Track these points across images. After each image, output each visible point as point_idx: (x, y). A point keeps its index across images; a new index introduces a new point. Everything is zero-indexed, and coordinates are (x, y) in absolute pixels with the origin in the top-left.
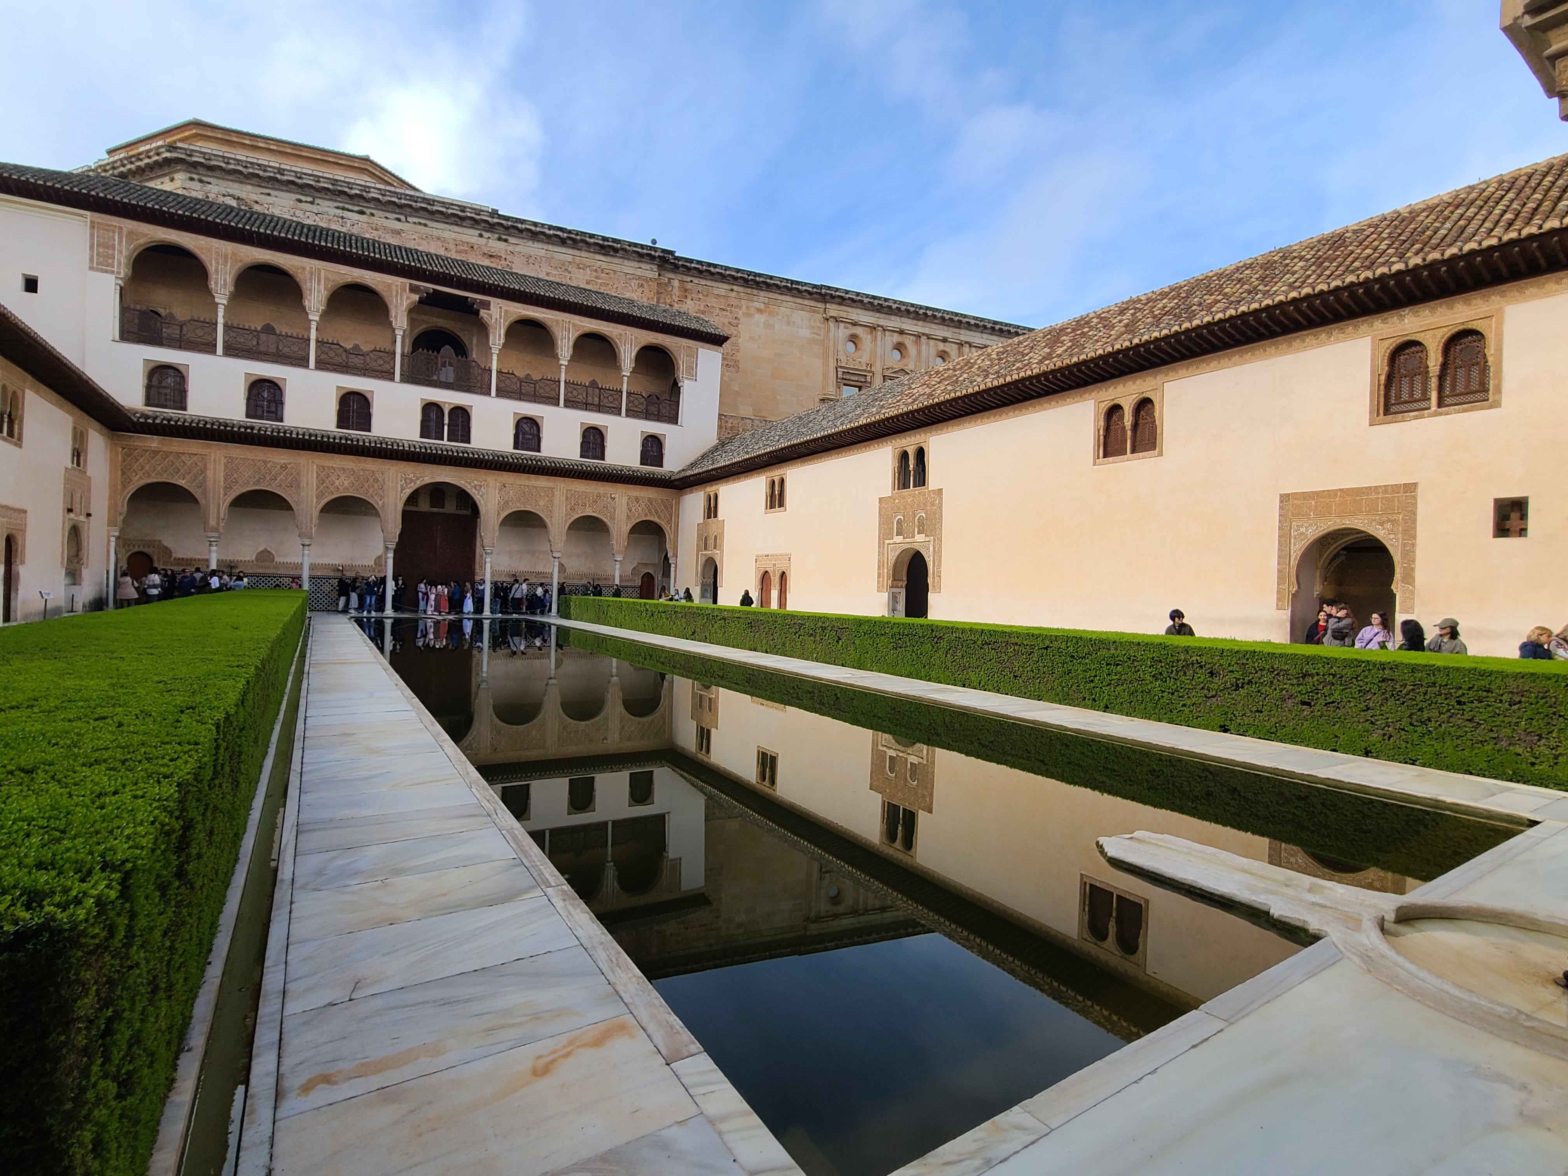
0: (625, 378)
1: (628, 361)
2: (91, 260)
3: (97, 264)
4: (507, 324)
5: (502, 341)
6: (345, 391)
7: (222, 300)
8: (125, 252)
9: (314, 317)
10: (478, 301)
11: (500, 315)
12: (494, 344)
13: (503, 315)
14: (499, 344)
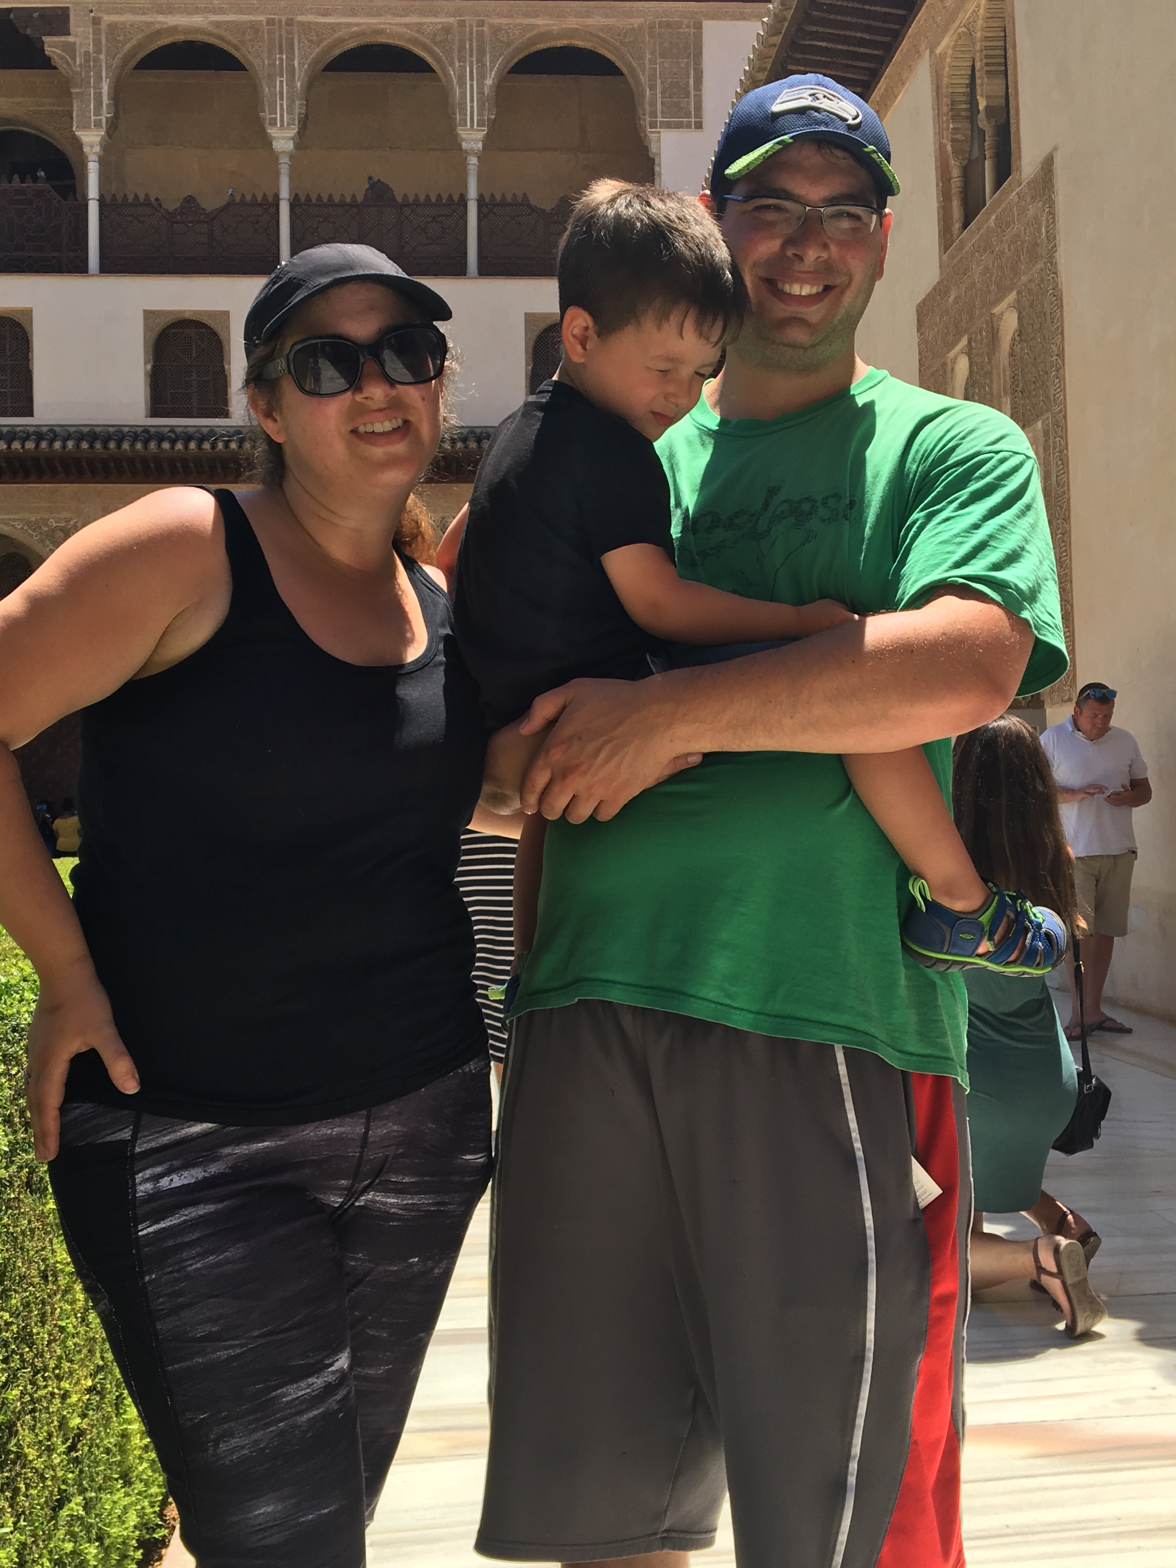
0: (473, 160)
1: (472, 106)
4: (117, 61)
5: (105, 115)
10: (35, 15)
11: (97, 43)
12: (86, 126)
13: (104, 41)
14: (98, 124)
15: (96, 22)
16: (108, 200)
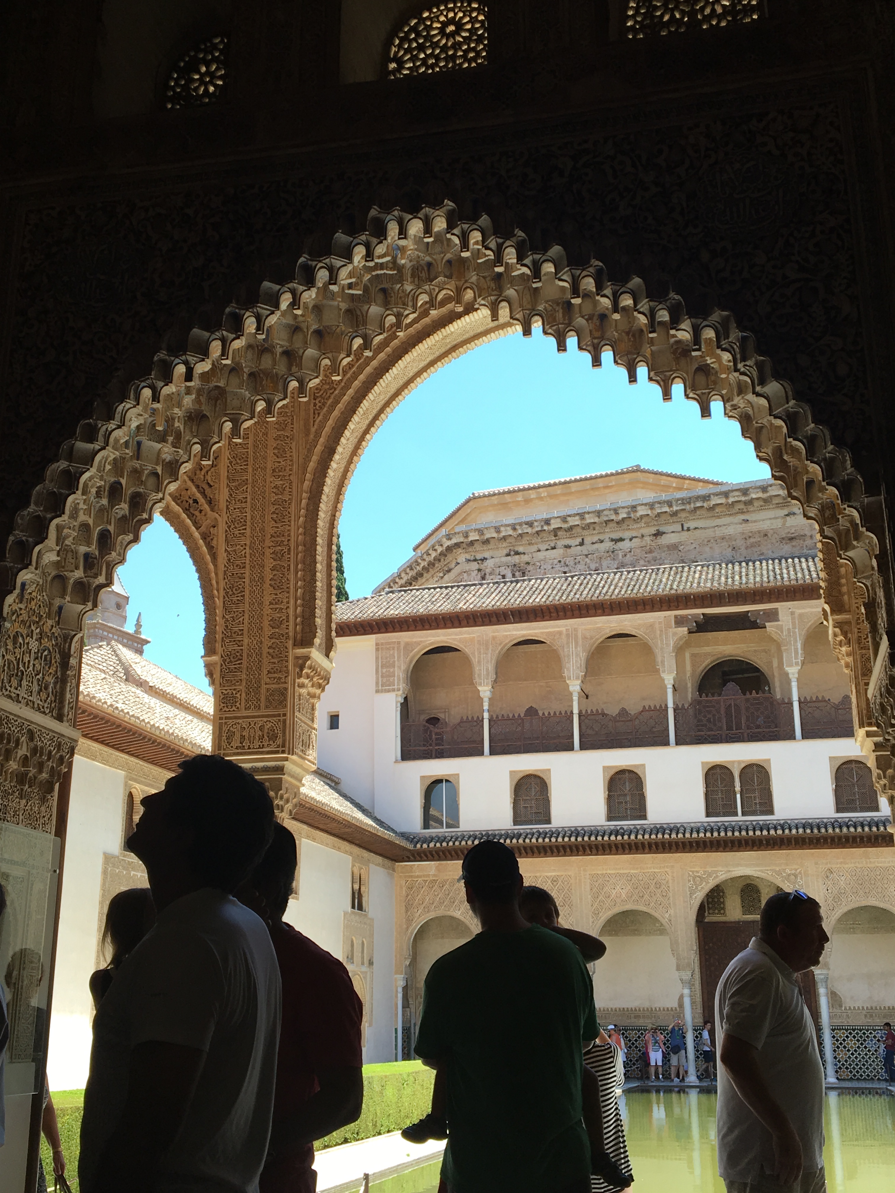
2: (377, 683)
3: (382, 686)
4: (804, 632)
6: (613, 772)
7: (485, 691)
8: (403, 667)
9: (575, 686)
10: (761, 613)
11: (794, 623)
12: (791, 665)
13: (797, 622)
14: (797, 664)
15: (792, 613)
16: (802, 700)
